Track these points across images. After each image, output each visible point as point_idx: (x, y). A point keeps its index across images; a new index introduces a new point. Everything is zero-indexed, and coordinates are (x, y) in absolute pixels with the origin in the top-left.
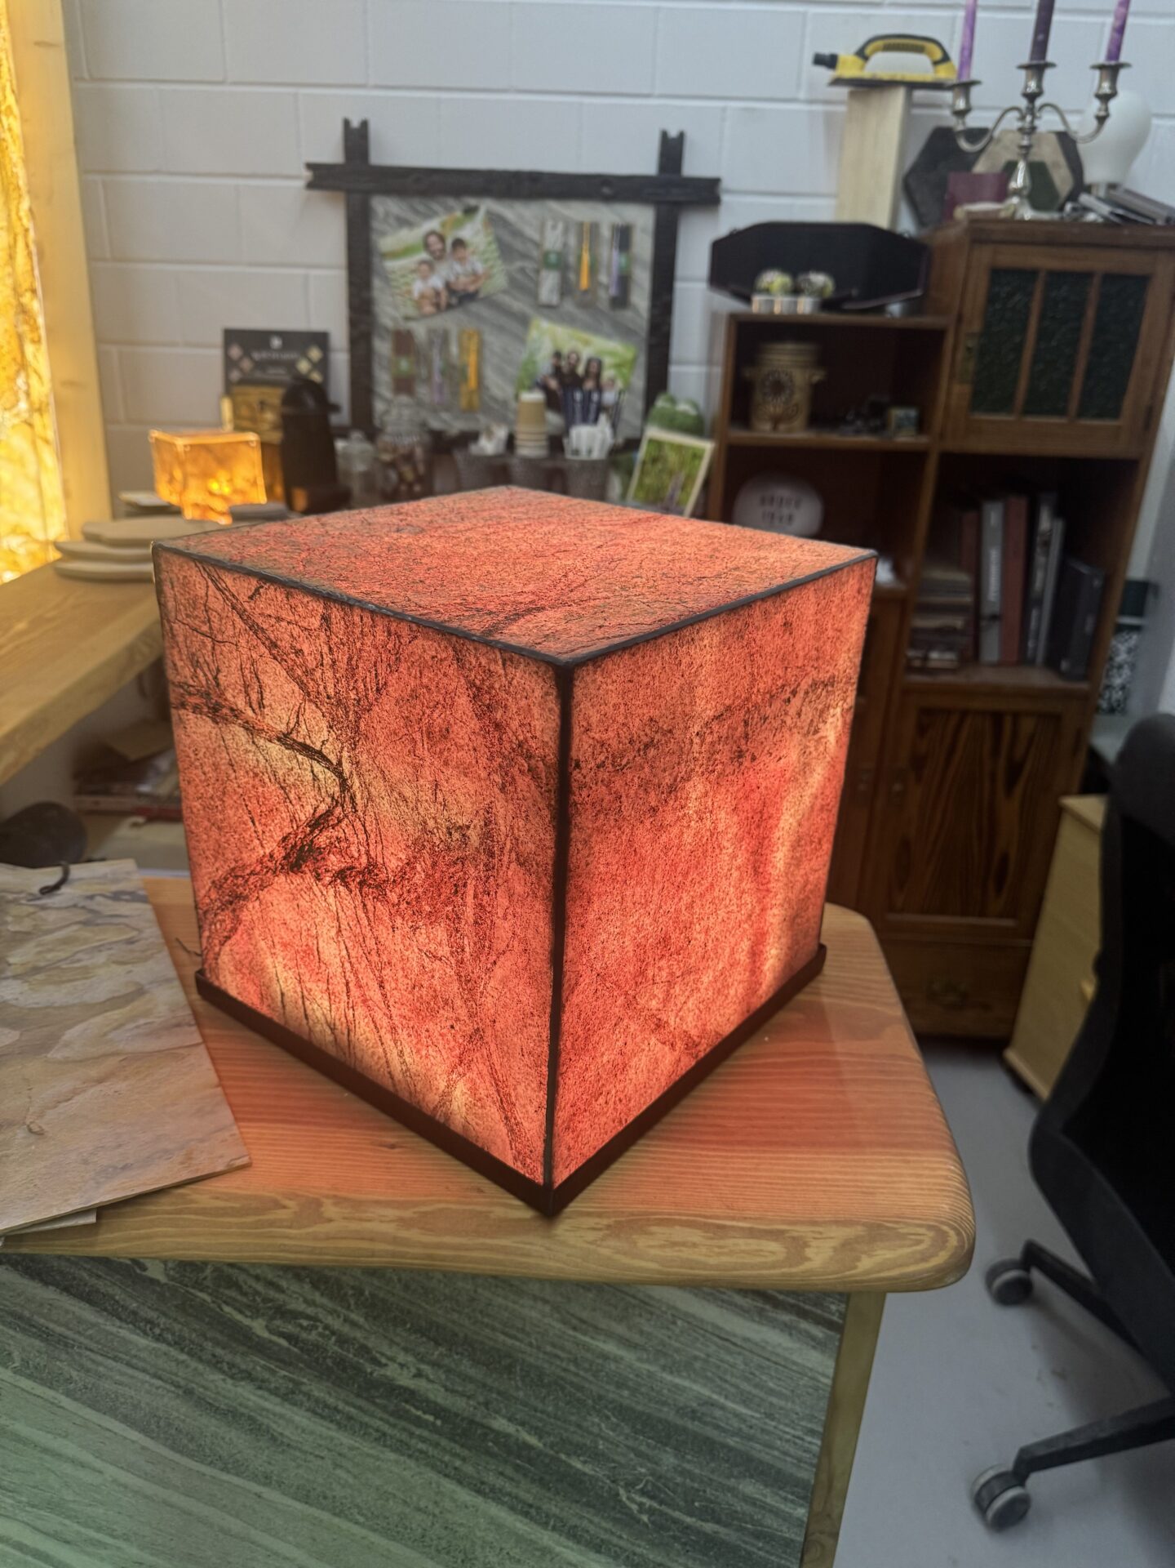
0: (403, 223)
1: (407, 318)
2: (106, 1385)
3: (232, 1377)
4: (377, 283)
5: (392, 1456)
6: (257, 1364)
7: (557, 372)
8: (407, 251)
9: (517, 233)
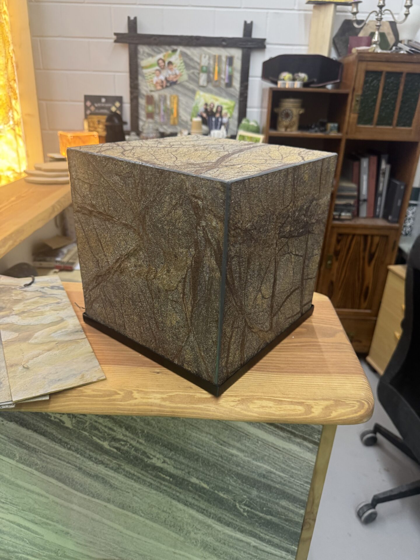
0: (150, 55)
1: (151, 91)
2: (50, 466)
3: (96, 463)
4: (140, 78)
5: (154, 492)
6: (105, 458)
7: (206, 111)
8: (151, 66)
9: (191, 60)
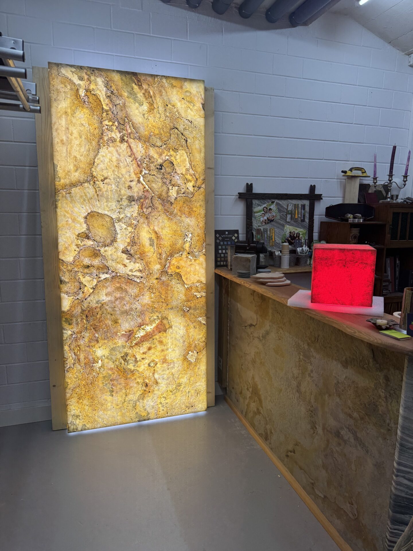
0: (259, 205)
4: (253, 219)
7: (290, 236)
8: (259, 211)
9: (282, 207)
